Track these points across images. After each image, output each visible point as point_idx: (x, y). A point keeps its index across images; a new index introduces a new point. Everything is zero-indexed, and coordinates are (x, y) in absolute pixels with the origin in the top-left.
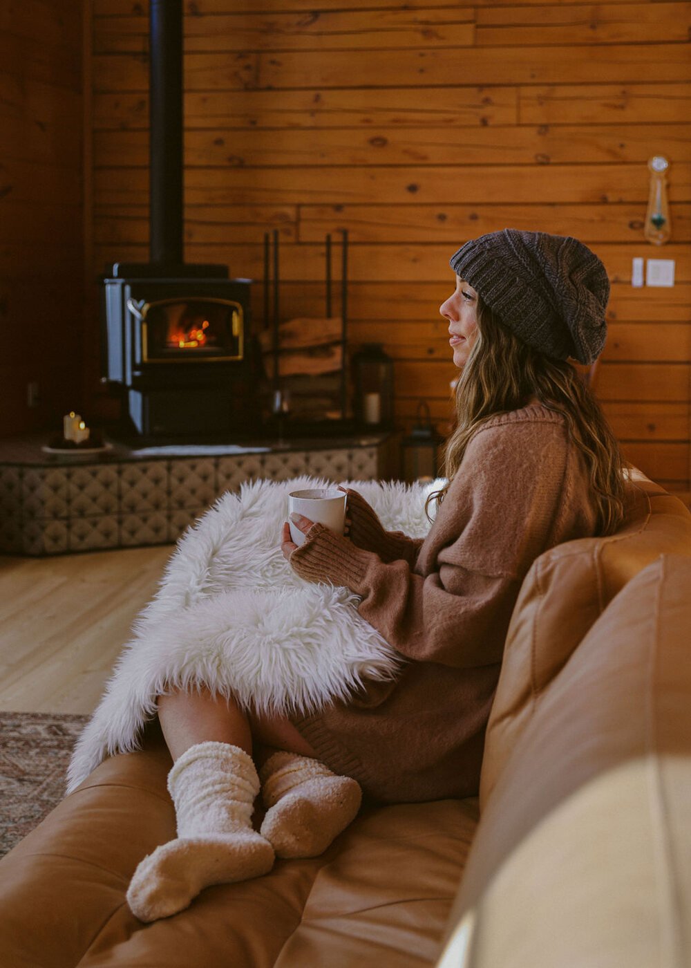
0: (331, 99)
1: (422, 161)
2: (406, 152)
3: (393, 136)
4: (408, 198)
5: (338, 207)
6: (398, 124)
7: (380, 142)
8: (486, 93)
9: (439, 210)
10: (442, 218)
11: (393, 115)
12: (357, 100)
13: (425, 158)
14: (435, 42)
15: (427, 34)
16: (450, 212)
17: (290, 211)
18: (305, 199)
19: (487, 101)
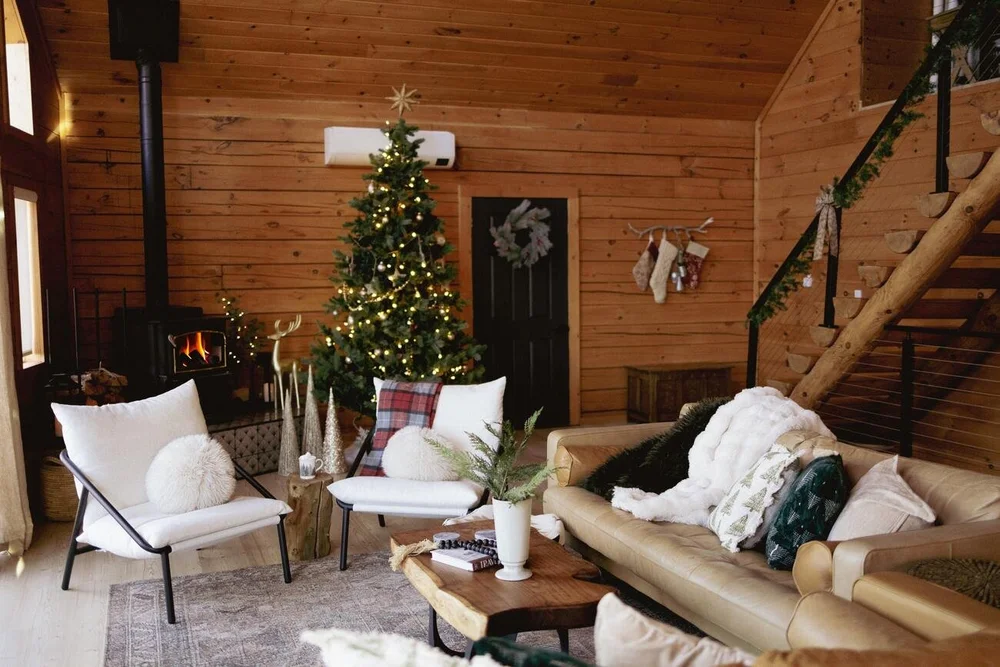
0: (242, 197)
1: (301, 237)
2: (291, 231)
3: (282, 221)
4: (293, 259)
5: (249, 266)
6: (284, 213)
7: (274, 225)
8: (339, 196)
9: (314, 267)
10: (315, 272)
11: (282, 208)
12: (258, 198)
13: (303, 235)
14: (306, 164)
15: (302, 159)
16: (319, 268)
17: (217, 269)
18: (225, 260)
19: (340, 201)
